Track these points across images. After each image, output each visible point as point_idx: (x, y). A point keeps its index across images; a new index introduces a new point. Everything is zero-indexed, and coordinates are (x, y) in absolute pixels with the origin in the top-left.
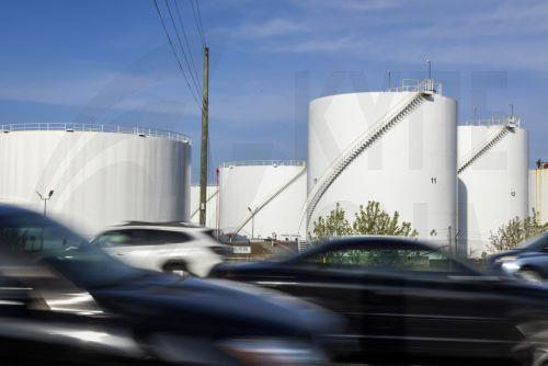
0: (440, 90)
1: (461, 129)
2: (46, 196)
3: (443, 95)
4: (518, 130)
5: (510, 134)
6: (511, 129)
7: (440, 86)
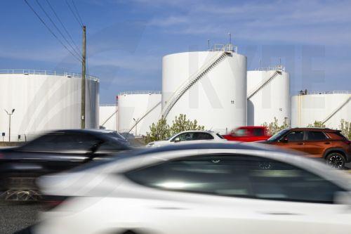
0: (236, 50)
1: (249, 73)
2: (10, 112)
3: (238, 53)
4: (283, 73)
5: (279, 75)
6: (279, 73)
7: (236, 48)
